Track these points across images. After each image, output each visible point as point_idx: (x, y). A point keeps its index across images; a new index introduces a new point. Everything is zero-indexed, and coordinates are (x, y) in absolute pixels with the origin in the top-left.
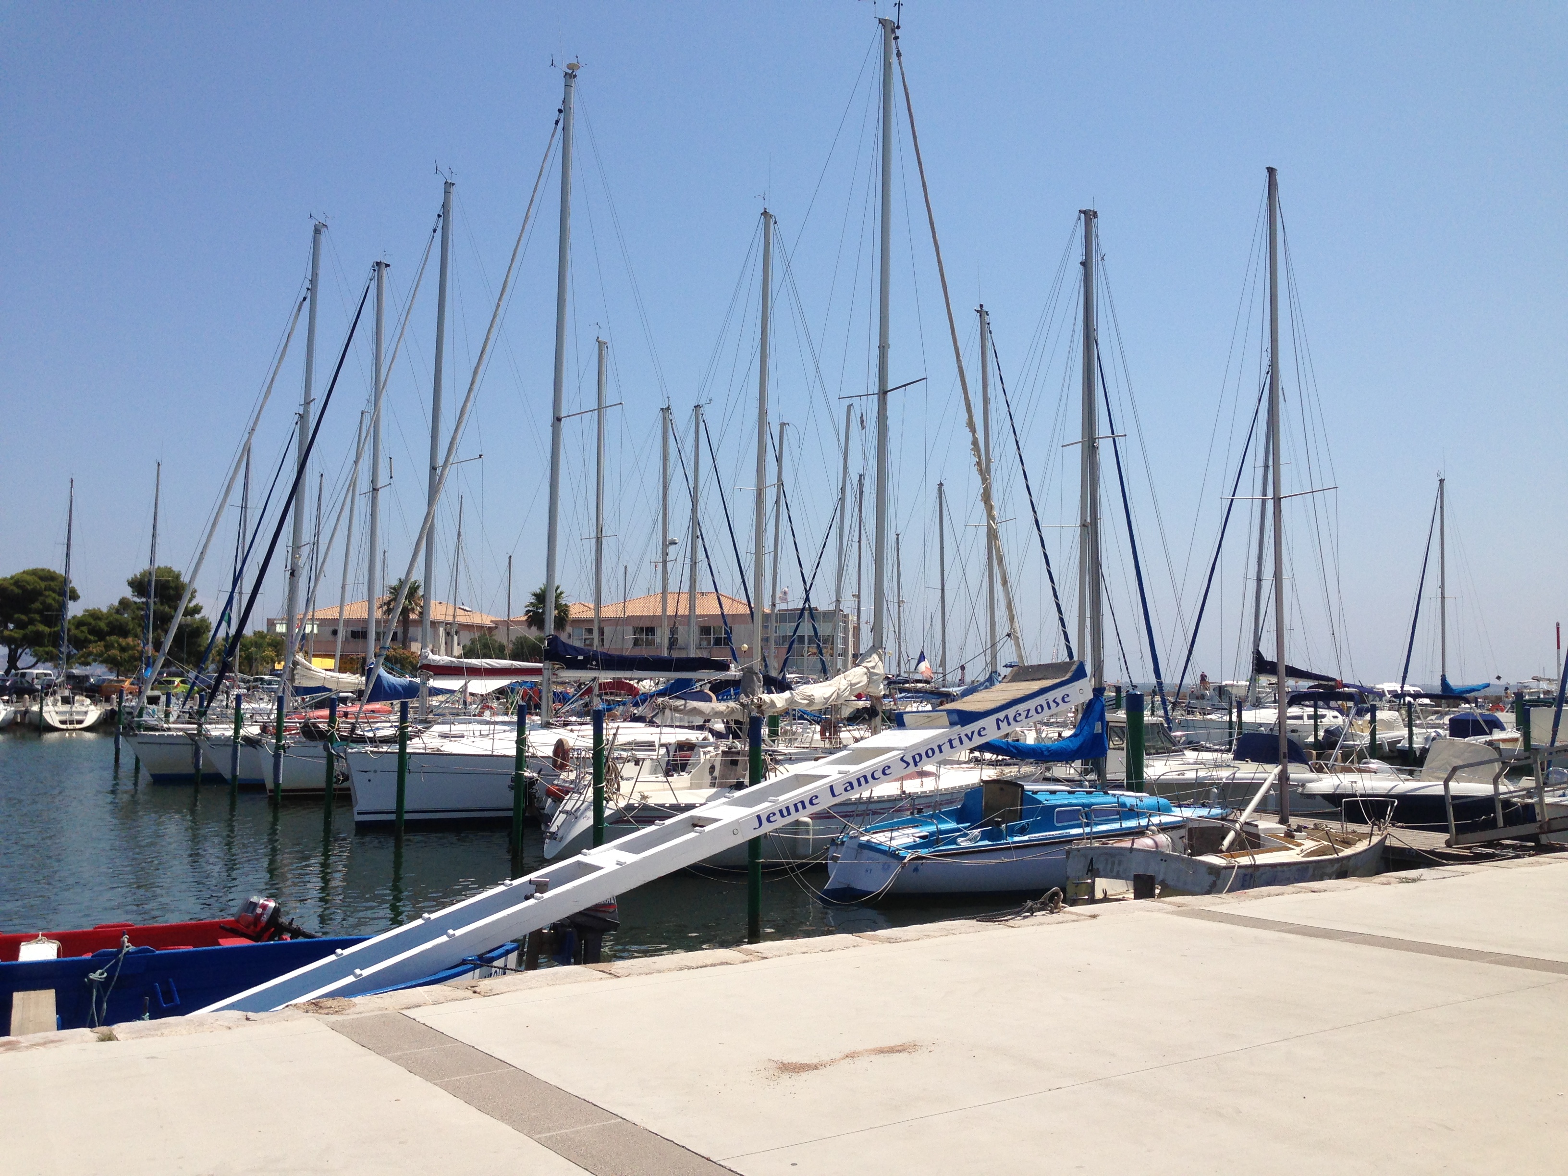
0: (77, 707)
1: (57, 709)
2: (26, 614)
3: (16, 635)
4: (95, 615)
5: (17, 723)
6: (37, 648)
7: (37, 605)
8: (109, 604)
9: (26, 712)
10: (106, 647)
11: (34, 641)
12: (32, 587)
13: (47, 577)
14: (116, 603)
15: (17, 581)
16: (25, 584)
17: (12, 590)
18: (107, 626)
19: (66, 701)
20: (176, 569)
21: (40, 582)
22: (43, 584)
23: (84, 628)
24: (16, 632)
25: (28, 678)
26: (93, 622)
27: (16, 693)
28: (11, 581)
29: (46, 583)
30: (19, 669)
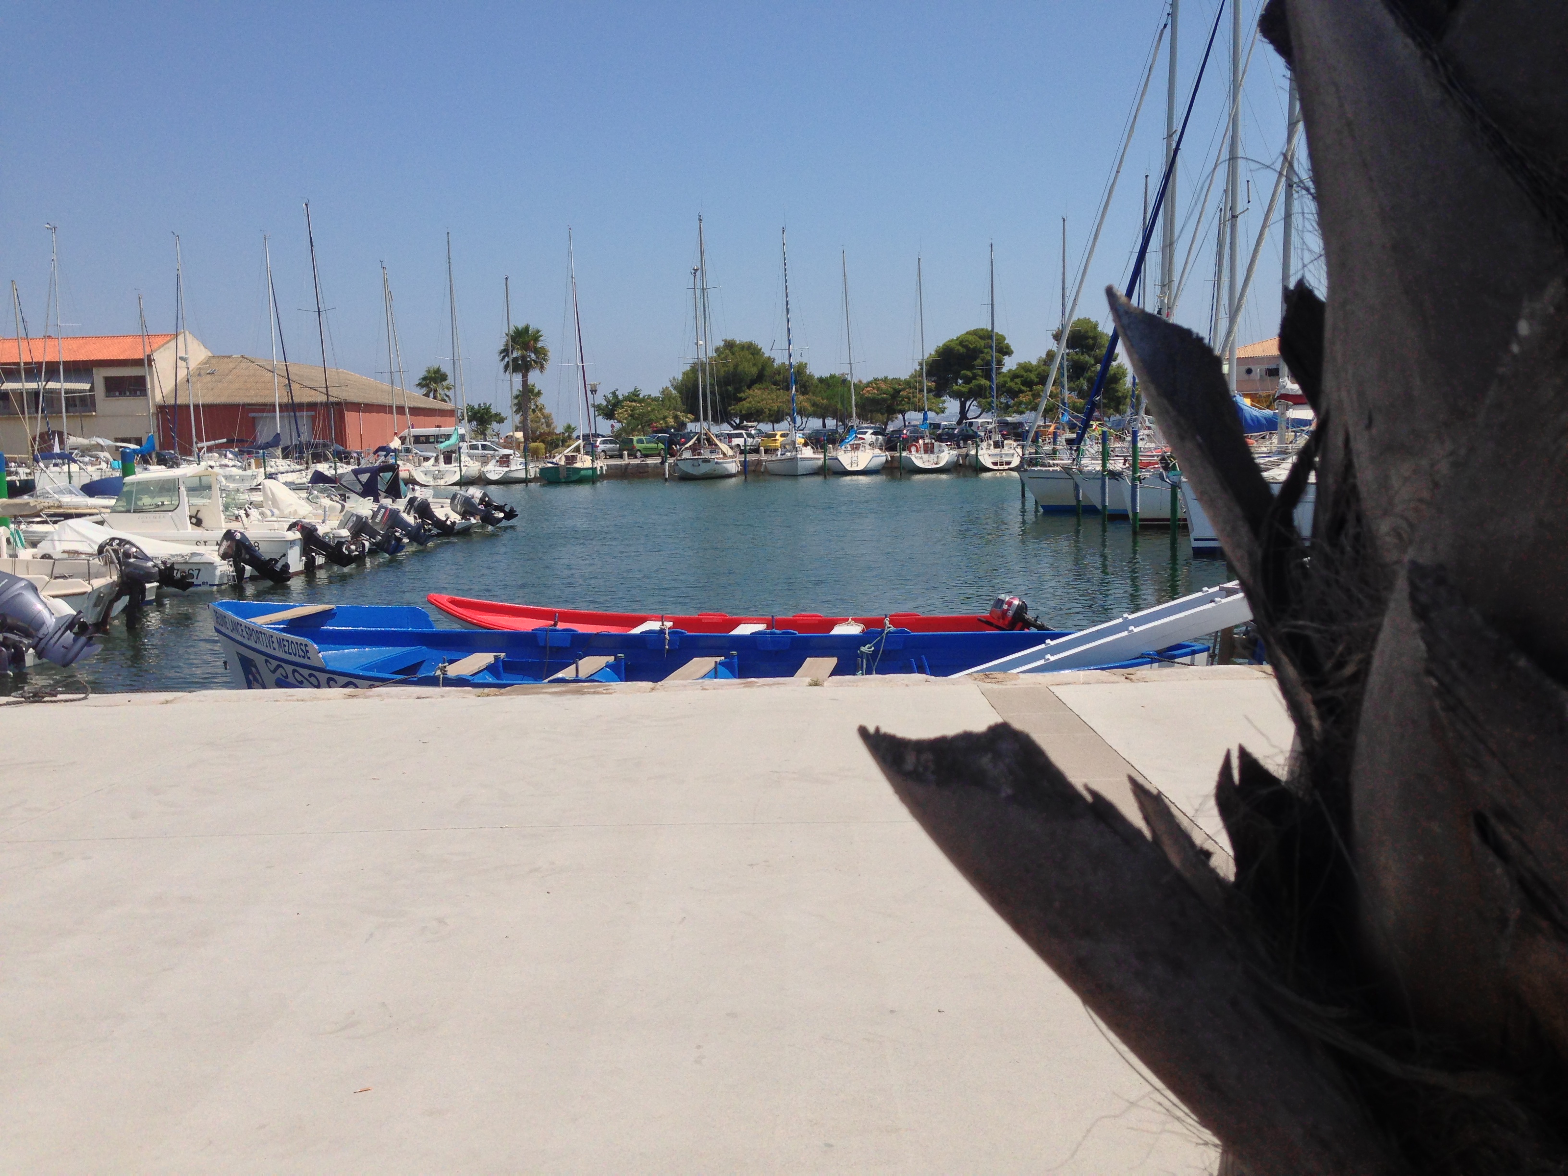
0: (1006, 450)
1: (989, 452)
2: (970, 371)
3: (963, 389)
4: (1025, 368)
5: (960, 465)
6: (981, 399)
7: (979, 362)
8: (1038, 357)
9: (967, 455)
10: (1033, 395)
11: (977, 393)
12: (974, 345)
13: (986, 336)
14: (1044, 356)
15: (961, 342)
16: (967, 343)
17: (958, 350)
18: (1037, 378)
19: (997, 445)
20: (1093, 320)
21: (980, 341)
22: (982, 343)
23: (1018, 380)
24: (963, 387)
25: (974, 428)
26: (1025, 374)
27: (962, 439)
28: (957, 342)
29: (986, 341)
30: (968, 419)
